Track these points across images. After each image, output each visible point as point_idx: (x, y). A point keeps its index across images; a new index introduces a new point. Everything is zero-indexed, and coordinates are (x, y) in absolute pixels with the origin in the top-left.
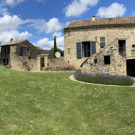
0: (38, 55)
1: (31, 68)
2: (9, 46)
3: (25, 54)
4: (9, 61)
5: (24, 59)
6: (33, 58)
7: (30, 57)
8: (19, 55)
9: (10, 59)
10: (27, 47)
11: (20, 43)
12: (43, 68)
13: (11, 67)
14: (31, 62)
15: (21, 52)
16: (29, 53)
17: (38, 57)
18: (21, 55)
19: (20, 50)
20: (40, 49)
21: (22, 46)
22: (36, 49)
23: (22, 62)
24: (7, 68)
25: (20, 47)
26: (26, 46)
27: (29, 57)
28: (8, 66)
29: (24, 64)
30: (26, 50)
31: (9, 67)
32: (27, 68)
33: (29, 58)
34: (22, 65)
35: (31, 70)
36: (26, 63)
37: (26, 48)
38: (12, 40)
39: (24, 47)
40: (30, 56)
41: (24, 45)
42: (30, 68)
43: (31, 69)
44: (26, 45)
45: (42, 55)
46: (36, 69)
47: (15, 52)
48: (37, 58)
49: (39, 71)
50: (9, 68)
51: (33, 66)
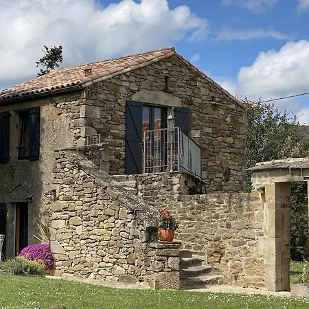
0: (259, 165)
1: (204, 266)
2: (35, 104)
3: (158, 156)
4: (31, 220)
5: (150, 194)
6: (220, 188)
7: (197, 181)
8: (113, 170)
9: (45, 204)
10: (175, 102)
11: (119, 76)
12: (294, 266)
13: (51, 267)
14: (204, 215)
15: (133, 140)
16: (188, 154)
17: (256, 182)
18: (132, 165)
19: (120, 130)
20: (270, 123)
21: (135, 98)
22: (244, 120)
23: (138, 222)
24: (19, 273)
25: (122, 102)
26: (163, 99)
27: (188, 176)
28: (23, 259)
29: (152, 232)
30: (171, 126)
31: (38, 264)
32: (173, 262)
33: (194, 186)
34: (140, 243)
35: (202, 284)
36: (170, 224)
37: (165, 110)
38: (54, 56)
39: (151, 107)
40: (197, 171)
41: (152, 87)
42: (198, 262)
43: (206, 271)
44: (166, 90)
45: (291, 162)
46: (245, 275)
47: (81, 143)
48: (249, 188)
49: (263, 291)
50: (33, 272)
51: (219, 252)
